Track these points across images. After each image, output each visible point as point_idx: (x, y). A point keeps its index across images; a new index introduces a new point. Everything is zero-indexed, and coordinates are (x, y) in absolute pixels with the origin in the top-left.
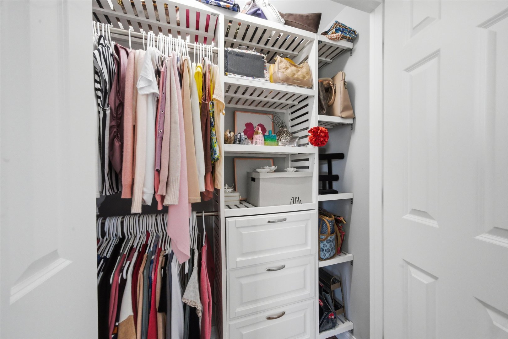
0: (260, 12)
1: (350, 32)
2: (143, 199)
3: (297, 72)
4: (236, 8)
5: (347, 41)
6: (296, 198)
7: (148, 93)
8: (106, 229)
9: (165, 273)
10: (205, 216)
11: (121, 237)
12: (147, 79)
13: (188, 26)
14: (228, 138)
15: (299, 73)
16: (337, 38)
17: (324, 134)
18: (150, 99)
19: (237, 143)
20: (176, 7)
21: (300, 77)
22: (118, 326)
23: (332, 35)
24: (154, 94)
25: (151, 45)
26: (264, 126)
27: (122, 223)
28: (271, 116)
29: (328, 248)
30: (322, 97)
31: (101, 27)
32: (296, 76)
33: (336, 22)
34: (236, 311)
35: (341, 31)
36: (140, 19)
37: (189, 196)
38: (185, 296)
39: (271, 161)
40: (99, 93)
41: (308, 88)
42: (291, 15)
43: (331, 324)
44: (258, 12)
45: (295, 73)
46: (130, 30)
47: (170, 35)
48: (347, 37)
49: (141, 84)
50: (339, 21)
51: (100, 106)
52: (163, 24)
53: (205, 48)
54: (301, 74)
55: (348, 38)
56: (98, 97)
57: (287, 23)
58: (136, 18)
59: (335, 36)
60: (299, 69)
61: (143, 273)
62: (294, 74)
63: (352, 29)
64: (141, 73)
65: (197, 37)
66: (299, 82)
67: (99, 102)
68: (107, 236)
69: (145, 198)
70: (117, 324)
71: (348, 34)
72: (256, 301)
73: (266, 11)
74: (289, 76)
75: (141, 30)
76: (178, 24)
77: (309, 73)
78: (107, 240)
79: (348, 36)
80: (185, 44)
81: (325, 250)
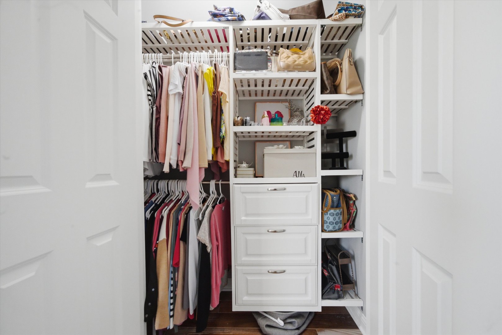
0: (263, 15)
1: (355, 8)
2: (170, 163)
3: (299, 59)
4: (241, 18)
5: (354, 18)
6: (299, 172)
7: (175, 93)
8: (159, 187)
9: (187, 217)
10: (221, 184)
11: (167, 193)
12: (175, 84)
13: (213, 42)
14: (236, 121)
15: (301, 59)
16: (340, 18)
17: (324, 112)
18: (177, 96)
19: (244, 125)
20: (201, 30)
21: (301, 63)
22: (158, 243)
23: (335, 16)
24: (179, 93)
25: (186, 61)
26: (281, 113)
27: (168, 184)
28: (287, 104)
29: (332, 220)
30: (325, 78)
31: (157, 56)
32: (297, 63)
33: (340, 2)
34: (242, 259)
35: (344, 10)
36: (182, 45)
37: (199, 163)
38: (198, 235)
39: (288, 143)
40: (150, 97)
41: (309, 71)
42: (294, 9)
43: (336, 295)
44: (262, 16)
45: (297, 60)
46: (173, 54)
47: (204, 51)
48: (352, 14)
49: (171, 87)
50: (342, 1)
51: (150, 105)
52: (196, 44)
53: (222, 55)
54: (303, 59)
55: (354, 14)
56: (150, 100)
57: (291, 18)
58: (180, 44)
59: (338, 17)
60: (302, 56)
61: (173, 214)
62: (295, 61)
63: (358, 5)
64: (172, 80)
65: (221, 48)
66: (299, 67)
67: (150, 103)
68: (160, 192)
69: (171, 163)
70: (158, 242)
71: (353, 11)
72: (260, 255)
73: (269, 12)
74: (290, 64)
75: (179, 52)
76: (206, 42)
77: (312, 57)
78: (160, 194)
79: (353, 12)
80: (208, 55)
81: (328, 223)
